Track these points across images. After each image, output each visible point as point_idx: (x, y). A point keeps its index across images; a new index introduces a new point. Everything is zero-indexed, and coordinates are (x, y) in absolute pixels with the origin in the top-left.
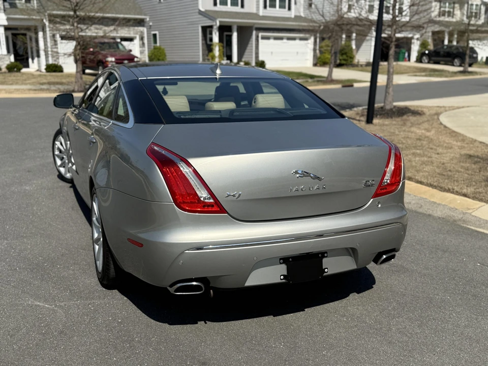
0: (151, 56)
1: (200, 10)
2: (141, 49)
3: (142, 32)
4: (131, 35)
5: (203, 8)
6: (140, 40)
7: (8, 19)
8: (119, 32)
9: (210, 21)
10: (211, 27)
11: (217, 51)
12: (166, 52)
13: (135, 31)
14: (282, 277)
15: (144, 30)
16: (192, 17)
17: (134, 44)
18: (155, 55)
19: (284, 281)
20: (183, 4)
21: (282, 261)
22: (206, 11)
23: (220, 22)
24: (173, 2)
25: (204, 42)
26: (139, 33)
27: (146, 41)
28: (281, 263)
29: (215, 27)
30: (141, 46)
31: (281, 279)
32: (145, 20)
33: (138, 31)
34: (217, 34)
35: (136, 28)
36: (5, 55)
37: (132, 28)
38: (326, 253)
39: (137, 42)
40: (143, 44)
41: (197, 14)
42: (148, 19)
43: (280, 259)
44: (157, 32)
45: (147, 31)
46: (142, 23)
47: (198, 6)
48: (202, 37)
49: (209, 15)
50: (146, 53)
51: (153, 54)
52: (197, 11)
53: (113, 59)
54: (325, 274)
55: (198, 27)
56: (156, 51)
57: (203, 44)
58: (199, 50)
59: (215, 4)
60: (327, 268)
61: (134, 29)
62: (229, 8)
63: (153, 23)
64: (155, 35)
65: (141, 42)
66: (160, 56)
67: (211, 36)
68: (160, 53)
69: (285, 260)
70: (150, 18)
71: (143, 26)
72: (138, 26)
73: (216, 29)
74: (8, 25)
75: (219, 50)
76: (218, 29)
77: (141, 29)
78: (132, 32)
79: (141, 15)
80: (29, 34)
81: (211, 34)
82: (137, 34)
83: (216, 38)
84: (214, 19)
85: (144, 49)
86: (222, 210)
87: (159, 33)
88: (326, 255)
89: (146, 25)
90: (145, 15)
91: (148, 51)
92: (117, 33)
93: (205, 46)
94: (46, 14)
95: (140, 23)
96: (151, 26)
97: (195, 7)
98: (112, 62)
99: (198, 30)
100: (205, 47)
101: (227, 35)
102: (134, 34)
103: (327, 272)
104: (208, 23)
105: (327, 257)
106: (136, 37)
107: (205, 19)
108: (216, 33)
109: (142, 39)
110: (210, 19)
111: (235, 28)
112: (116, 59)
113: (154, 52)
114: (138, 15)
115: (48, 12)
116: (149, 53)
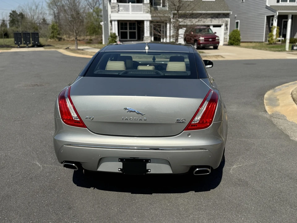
0: (231, 36)
1: (267, 6)
2: (225, 32)
3: (227, 21)
4: (220, 23)
5: (268, 4)
6: (225, 26)
7: (152, 17)
8: (213, 22)
9: (272, 12)
10: (273, 16)
11: (275, 32)
12: (240, 33)
13: (223, 21)
14: (120, 170)
15: (228, 20)
16: (260, 11)
17: (222, 29)
18: (233, 35)
19: (121, 172)
20: (256, 3)
21: (120, 160)
22: (271, 6)
23: (279, 13)
24: (251, 1)
25: (267, 26)
26: (225, 22)
27: (229, 27)
28: (119, 161)
29: (275, 16)
30: (226, 30)
31: (119, 171)
32: (230, 14)
33: (225, 20)
34: (277, 20)
35: (223, 19)
36: (149, 37)
37: (221, 19)
38: (150, 160)
39: (223, 27)
40: (227, 28)
41: (265, 8)
42: (231, 13)
43: (119, 159)
44: (239, 21)
45: (230, 21)
46: (228, 16)
47: (266, 3)
48: (266, 23)
49: (272, 9)
50: (228, 34)
51: (232, 34)
52: (265, 6)
53: (203, 38)
54: (148, 173)
55: (265, 16)
56: (234, 32)
57: (266, 27)
58: (263, 31)
59: (278, 1)
60: (150, 170)
61: (222, 20)
62: (288, 3)
63: (237, 15)
64: (237, 23)
65: (226, 27)
66: (236, 36)
67: (272, 22)
68: (237, 34)
69: (121, 160)
70: (232, 13)
71: (228, 17)
72: (224, 18)
73: (276, 17)
74: (152, 20)
75: (277, 31)
76: (277, 18)
77: (227, 19)
78: (220, 22)
79: (227, 11)
80: (162, 24)
81: (273, 21)
82: (224, 22)
83: (275, 23)
84: (275, 11)
85: (227, 31)
86: (84, 126)
87: (240, 21)
88: (149, 161)
89: (230, 17)
90: (230, 11)
91: (230, 32)
92: (211, 23)
93: (268, 28)
94: (172, 13)
95: (226, 15)
96: (236, 17)
97: (264, 4)
98: (202, 40)
99: (264, 18)
100: (268, 30)
101: (284, 21)
102: (222, 22)
103: (150, 172)
104: (271, 14)
105: (150, 162)
106: (223, 24)
107: (270, 11)
108: (275, 20)
109: (226, 25)
110: (273, 11)
111: (290, 16)
112: (205, 38)
113: (233, 33)
114: (225, 11)
115: (173, 12)
116: (229, 34)
